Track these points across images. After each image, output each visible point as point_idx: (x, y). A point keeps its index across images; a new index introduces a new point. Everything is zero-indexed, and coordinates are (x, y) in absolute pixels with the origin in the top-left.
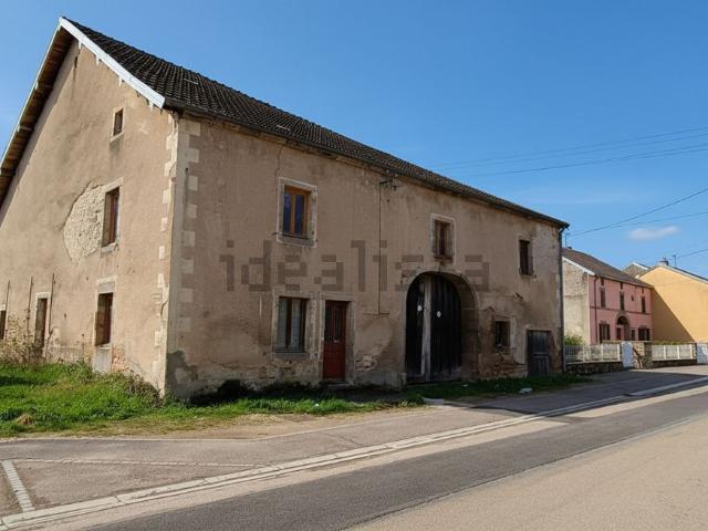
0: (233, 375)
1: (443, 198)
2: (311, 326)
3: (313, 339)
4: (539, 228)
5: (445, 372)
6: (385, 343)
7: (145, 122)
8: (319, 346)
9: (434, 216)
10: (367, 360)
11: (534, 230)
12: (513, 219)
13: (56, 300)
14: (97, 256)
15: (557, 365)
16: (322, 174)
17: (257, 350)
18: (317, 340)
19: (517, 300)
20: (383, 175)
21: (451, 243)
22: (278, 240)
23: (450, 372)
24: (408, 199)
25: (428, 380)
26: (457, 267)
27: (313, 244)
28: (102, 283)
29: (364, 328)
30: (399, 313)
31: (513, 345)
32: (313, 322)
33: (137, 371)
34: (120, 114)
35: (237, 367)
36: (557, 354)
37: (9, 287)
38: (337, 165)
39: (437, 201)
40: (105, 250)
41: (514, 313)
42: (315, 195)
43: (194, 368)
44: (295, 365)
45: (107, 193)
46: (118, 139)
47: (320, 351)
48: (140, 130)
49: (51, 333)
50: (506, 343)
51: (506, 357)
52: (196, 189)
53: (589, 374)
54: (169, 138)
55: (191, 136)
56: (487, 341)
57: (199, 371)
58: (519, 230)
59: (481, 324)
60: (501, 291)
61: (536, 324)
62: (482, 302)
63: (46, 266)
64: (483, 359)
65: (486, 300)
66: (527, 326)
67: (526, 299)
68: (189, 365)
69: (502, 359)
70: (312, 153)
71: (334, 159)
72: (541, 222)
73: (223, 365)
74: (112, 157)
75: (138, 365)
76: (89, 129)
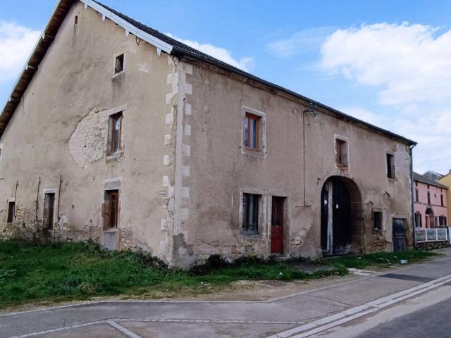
0: (215, 251)
1: (341, 124)
2: (263, 214)
3: (264, 224)
4: (398, 145)
5: (341, 248)
6: (308, 227)
7: (146, 64)
8: (269, 230)
9: (336, 136)
10: (298, 240)
11: (395, 147)
12: (383, 139)
13: (64, 195)
14: (103, 162)
15: (411, 243)
16: (269, 104)
17: (230, 233)
18: (267, 225)
19: (386, 196)
20: (305, 106)
21: (346, 156)
22: (243, 152)
23: (344, 248)
24: (321, 124)
25: (331, 254)
26: (350, 173)
27: (264, 155)
28: (107, 182)
29: (295, 216)
30: (317, 206)
31: (384, 228)
32: (265, 211)
33: (145, 249)
34: (121, 58)
35: (217, 246)
36: (411, 235)
37: (17, 185)
38: (278, 98)
39: (337, 125)
40: (110, 157)
41: (384, 206)
42: (264, 119)
43: (191, 246)
44: (254, 244)
45: (111, 116)
46: (120, 77)
47: (269, 233)
48: (140, 70)
49: (59, 219)
50: (380, 227)
51: (381, 238)
52: (190, 113)
53: (431, 249)
54: (169, 76)
55: (187, 74)
56: (369, 225)
57: (194, 248)
58: (386, 147)
59: (366, 213)
60: (376, 190)
61: (397, 214)
62: (366, 197)
63: (53, 169)
64: (367, 238)
65: (368, 196)
66: (392, 215)
67: (392, 196)
68: (187, 244)
69: (378, 239)
70: (263, 89)
71: (275, 94)
72: (399, 141)
73: (209, 244)
74: (114, 90)
75: (146, 244)
76: (91, 68)
